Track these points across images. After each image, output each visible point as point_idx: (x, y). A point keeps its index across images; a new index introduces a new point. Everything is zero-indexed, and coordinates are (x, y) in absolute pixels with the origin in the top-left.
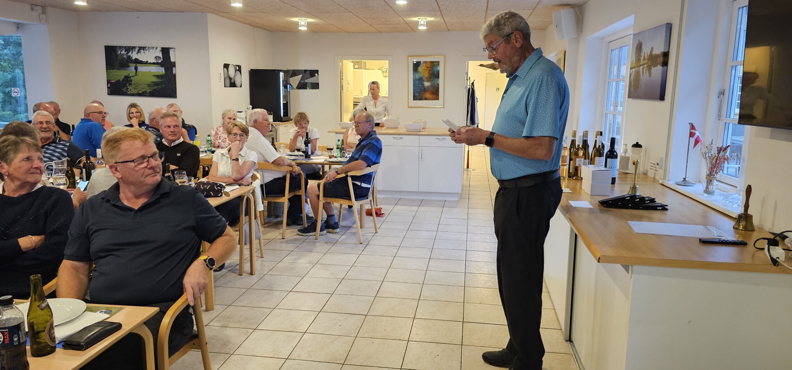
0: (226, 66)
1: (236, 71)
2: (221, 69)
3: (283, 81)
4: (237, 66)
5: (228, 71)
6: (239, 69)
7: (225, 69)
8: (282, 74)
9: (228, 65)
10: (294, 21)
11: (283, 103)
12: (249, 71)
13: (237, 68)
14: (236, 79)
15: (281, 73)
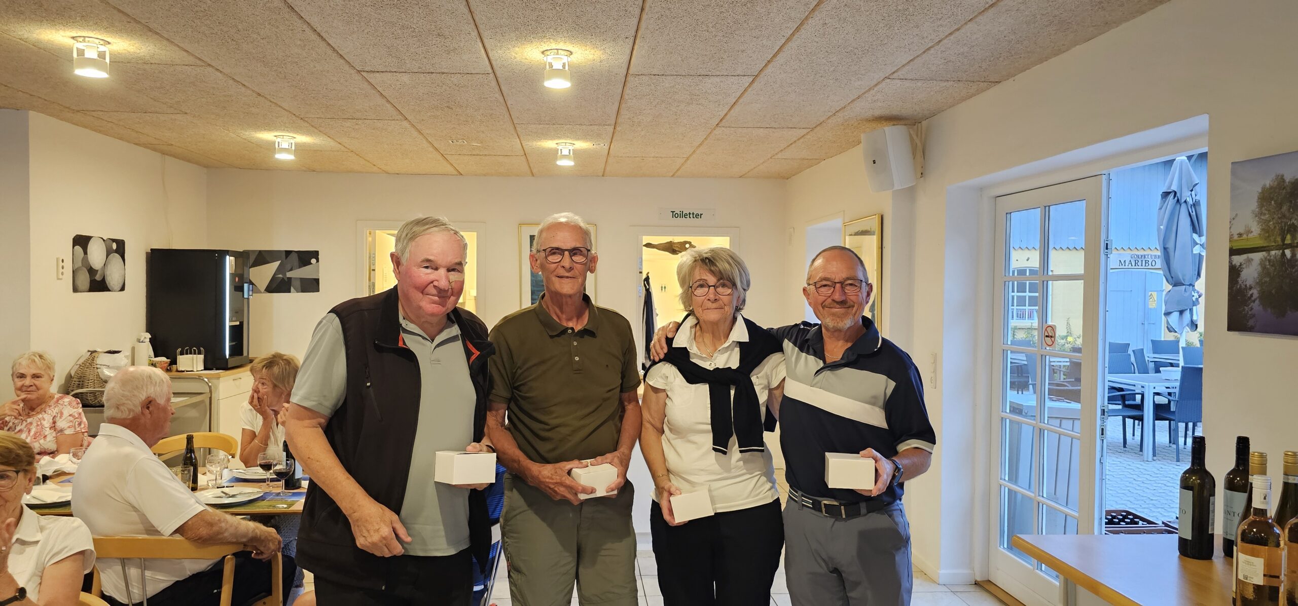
0: (82, 241)
1: (109, 252)
2: (66, 251)
3: (233, 276)
4: (114, 240)
5: (85, 253)
6: (118, 248)
7: (78, 248)
8: (229, 261)
9: (88, 239)
10: (262, 141)
11: (231, 327)
12: (147, 253)
13: (114, 246)
14: (108, 273)
15: (228, 257)
